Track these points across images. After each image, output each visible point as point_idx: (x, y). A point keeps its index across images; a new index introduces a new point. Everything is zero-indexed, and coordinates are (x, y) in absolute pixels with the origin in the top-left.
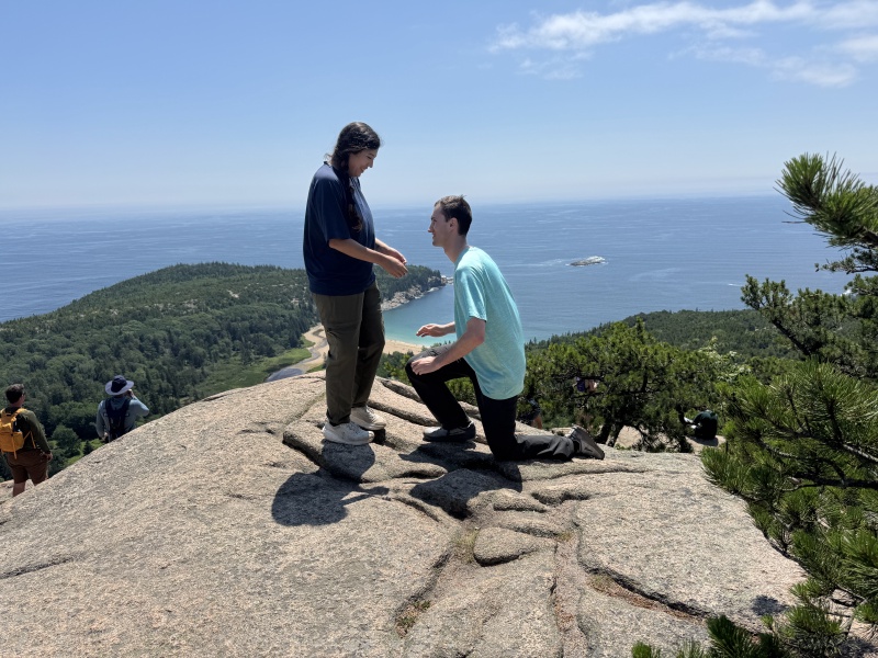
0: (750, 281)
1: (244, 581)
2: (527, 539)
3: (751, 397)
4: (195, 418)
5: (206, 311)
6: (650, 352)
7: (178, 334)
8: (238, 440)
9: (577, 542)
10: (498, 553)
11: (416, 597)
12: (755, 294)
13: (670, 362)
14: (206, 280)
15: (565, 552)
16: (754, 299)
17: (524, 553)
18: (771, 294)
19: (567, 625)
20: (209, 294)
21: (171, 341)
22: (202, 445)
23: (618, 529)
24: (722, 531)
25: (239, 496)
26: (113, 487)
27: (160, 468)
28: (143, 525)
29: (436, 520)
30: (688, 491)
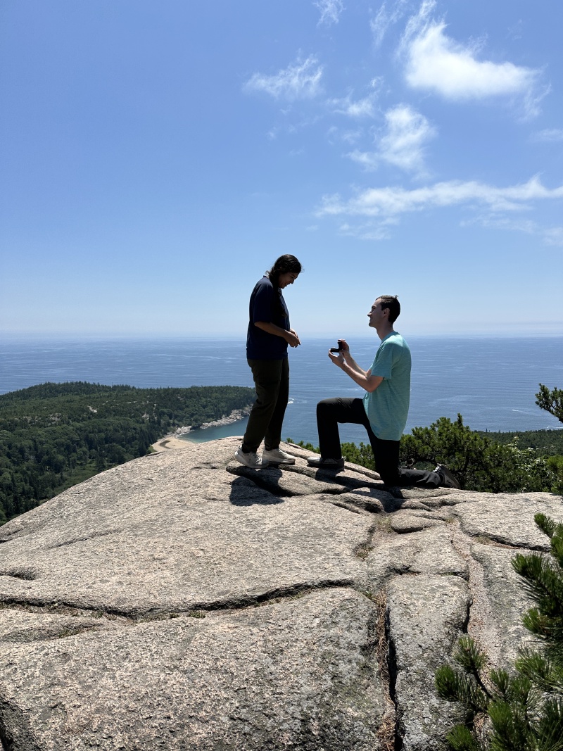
0: (543, 389)
1: (245, 536)
2: (427, 520)
4: (148, 465)
5: (68, 423)
7: (42, 443)
9: (460, 522)
10: (409, 526)
11: (363, 545)
12: (547, 398)
14: (69, 397)
15: (452, 528)
16: (547, 403)
17: (426, 527)
18: (559, 399)
19: (467, 559)
20: (71, 409)
21: (36, 449)
22: (165, 477)
23: (483, 516)
26: (102, 505)
27: (137, 491)
28: (152, 514)
29: (357, 512)
30: (527, 499)
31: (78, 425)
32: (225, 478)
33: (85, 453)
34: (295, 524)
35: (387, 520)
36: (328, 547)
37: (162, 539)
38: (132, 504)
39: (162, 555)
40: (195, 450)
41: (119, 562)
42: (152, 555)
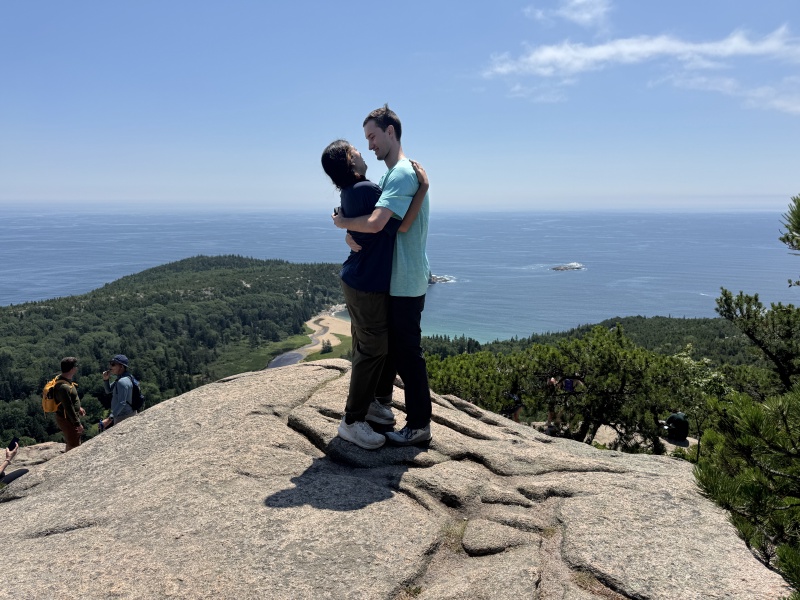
0: (725, 293)
1: (250, 556)
2: (513, 533)
3: (745, 416)
4: (210, 398)
5: (221, 298)
6: (629, 356)
7: (195, 317)
8: (248, 421)
9: (561, 538)
10: (486, 545)
11: (408, 583)
12: (729, 305)
13: (647, 366)
14: (223, 270)
15: (549, 547)
16: (728, 310)
17: (510, 546)
18: (745, 306)
20: (224, 283)
21: (189, 323)
22: (215, 424)
23: (600, 528)
24: (701, 536)
25: (247, 474)
29: (427, 508)
30: (667, 494)
31: (231, 299)
33: (238, 329)
35: (461, 528)
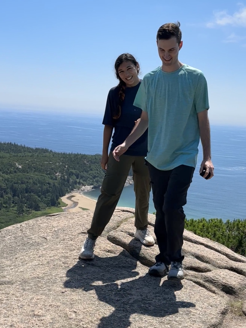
11: (214, 326)
14: (2, 154)
26: (5, 255)
27: (33, 247)
28: (39, 272)
29: (214, 292)
31: (6, 176)
32: (104, 246)
33: (9, 198)
34: (158, 298)
35: (239, 304)
36: (183, 325)
37: (44, 297)
38: (27, 259)
39: (41, 312)
40: (85, 216)
41: (5, 314)
42: (33, 311)
